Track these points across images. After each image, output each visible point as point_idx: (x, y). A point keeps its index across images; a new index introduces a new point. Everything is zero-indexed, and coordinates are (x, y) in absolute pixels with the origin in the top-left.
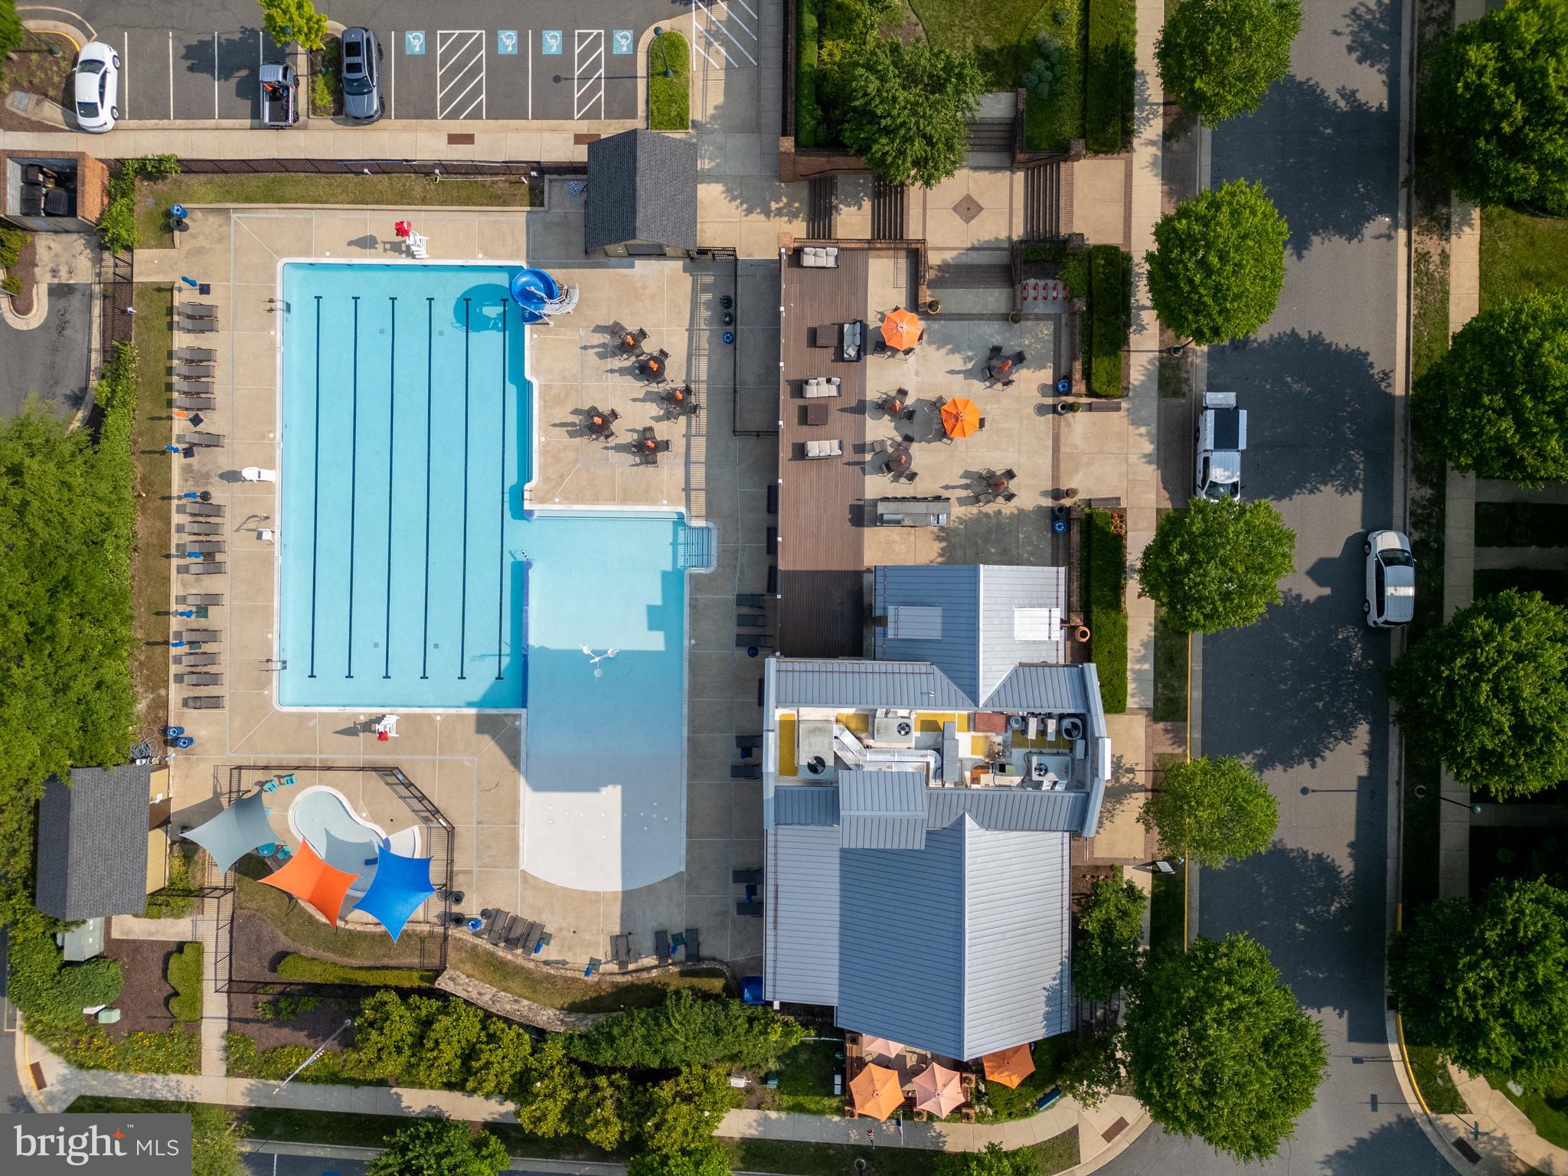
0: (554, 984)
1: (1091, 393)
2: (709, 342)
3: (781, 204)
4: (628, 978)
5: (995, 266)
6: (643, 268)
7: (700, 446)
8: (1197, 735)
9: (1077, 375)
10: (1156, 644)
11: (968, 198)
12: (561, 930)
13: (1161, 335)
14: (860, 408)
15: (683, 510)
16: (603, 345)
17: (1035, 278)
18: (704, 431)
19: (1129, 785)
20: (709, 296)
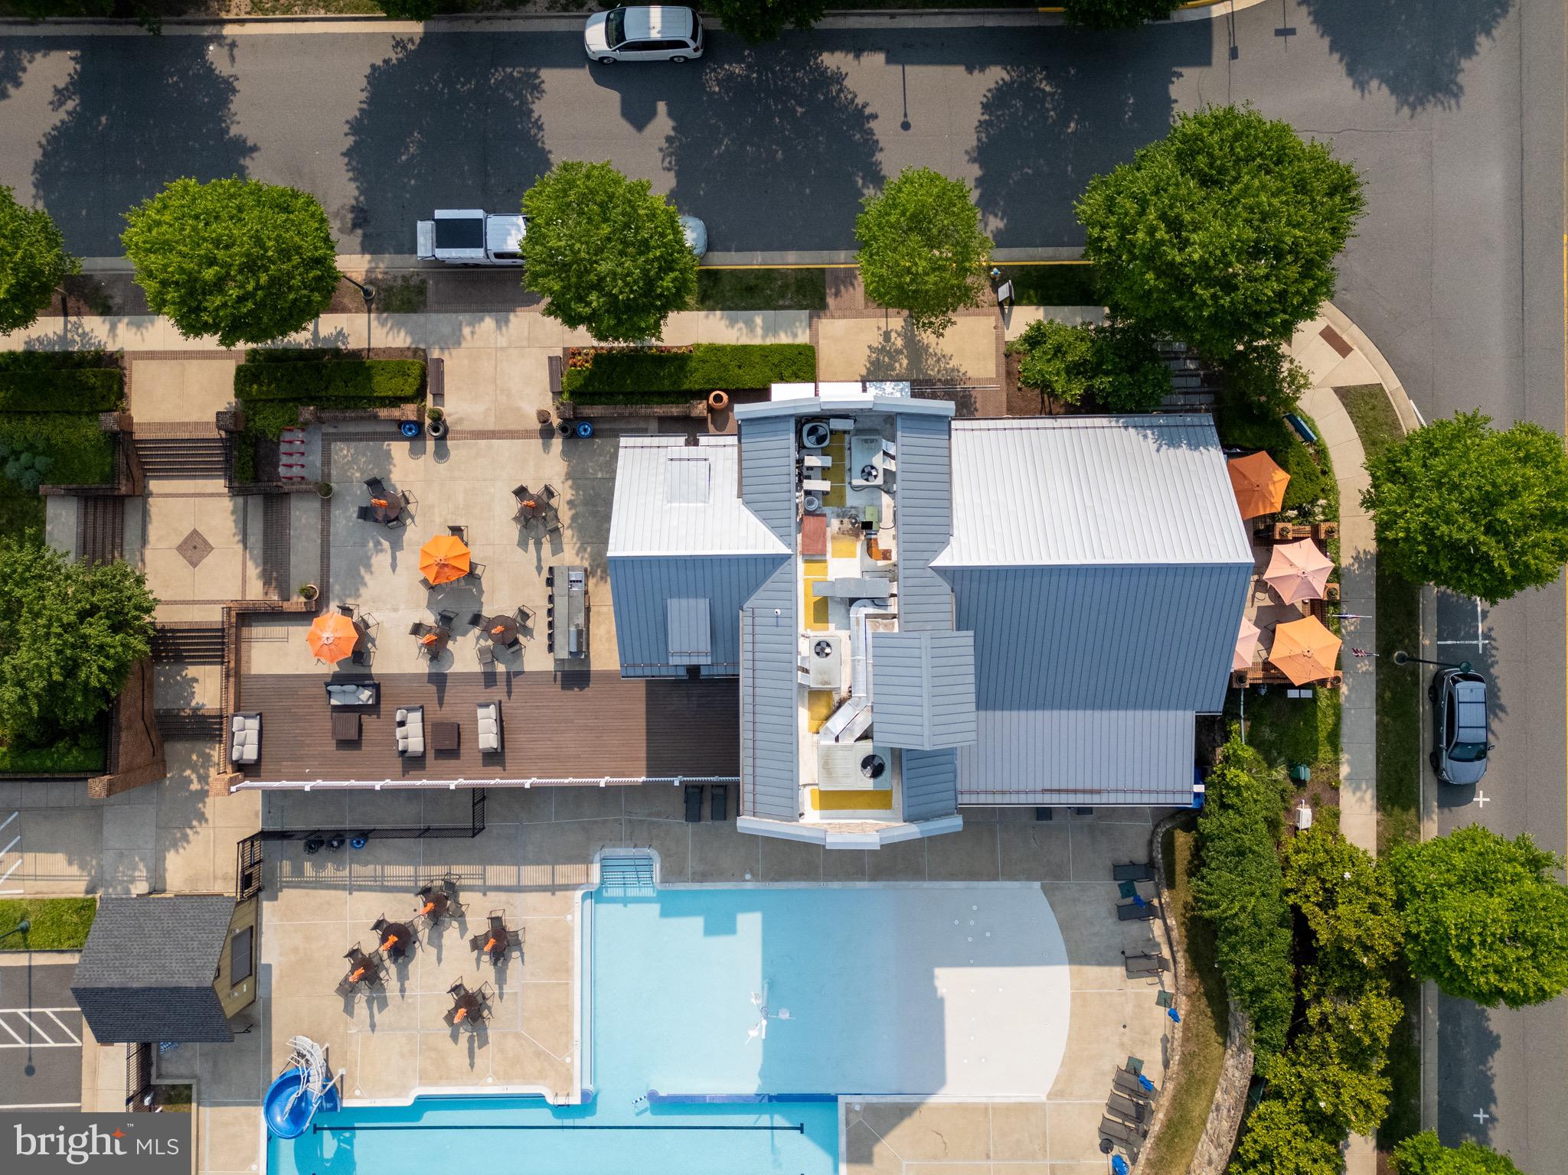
0: (1193, 1055)
1: (420, 395)
2: (366, 864)
3: (194, 777)
4: (1180, 956)
5: (265, 513)
6: (271, 952)
7: (499, 874)
8: (842, 255)
9: (396, 413)
10: (730, 309)
11: (181, 548)
12: (1122, 1045)
13: (350, 311)
14: (439, 680)
15: (579, 894)
16: (370, 1002)
17: (277, 466)
18: (478, 869)
19: (905, 337)
20: (308, 865)
